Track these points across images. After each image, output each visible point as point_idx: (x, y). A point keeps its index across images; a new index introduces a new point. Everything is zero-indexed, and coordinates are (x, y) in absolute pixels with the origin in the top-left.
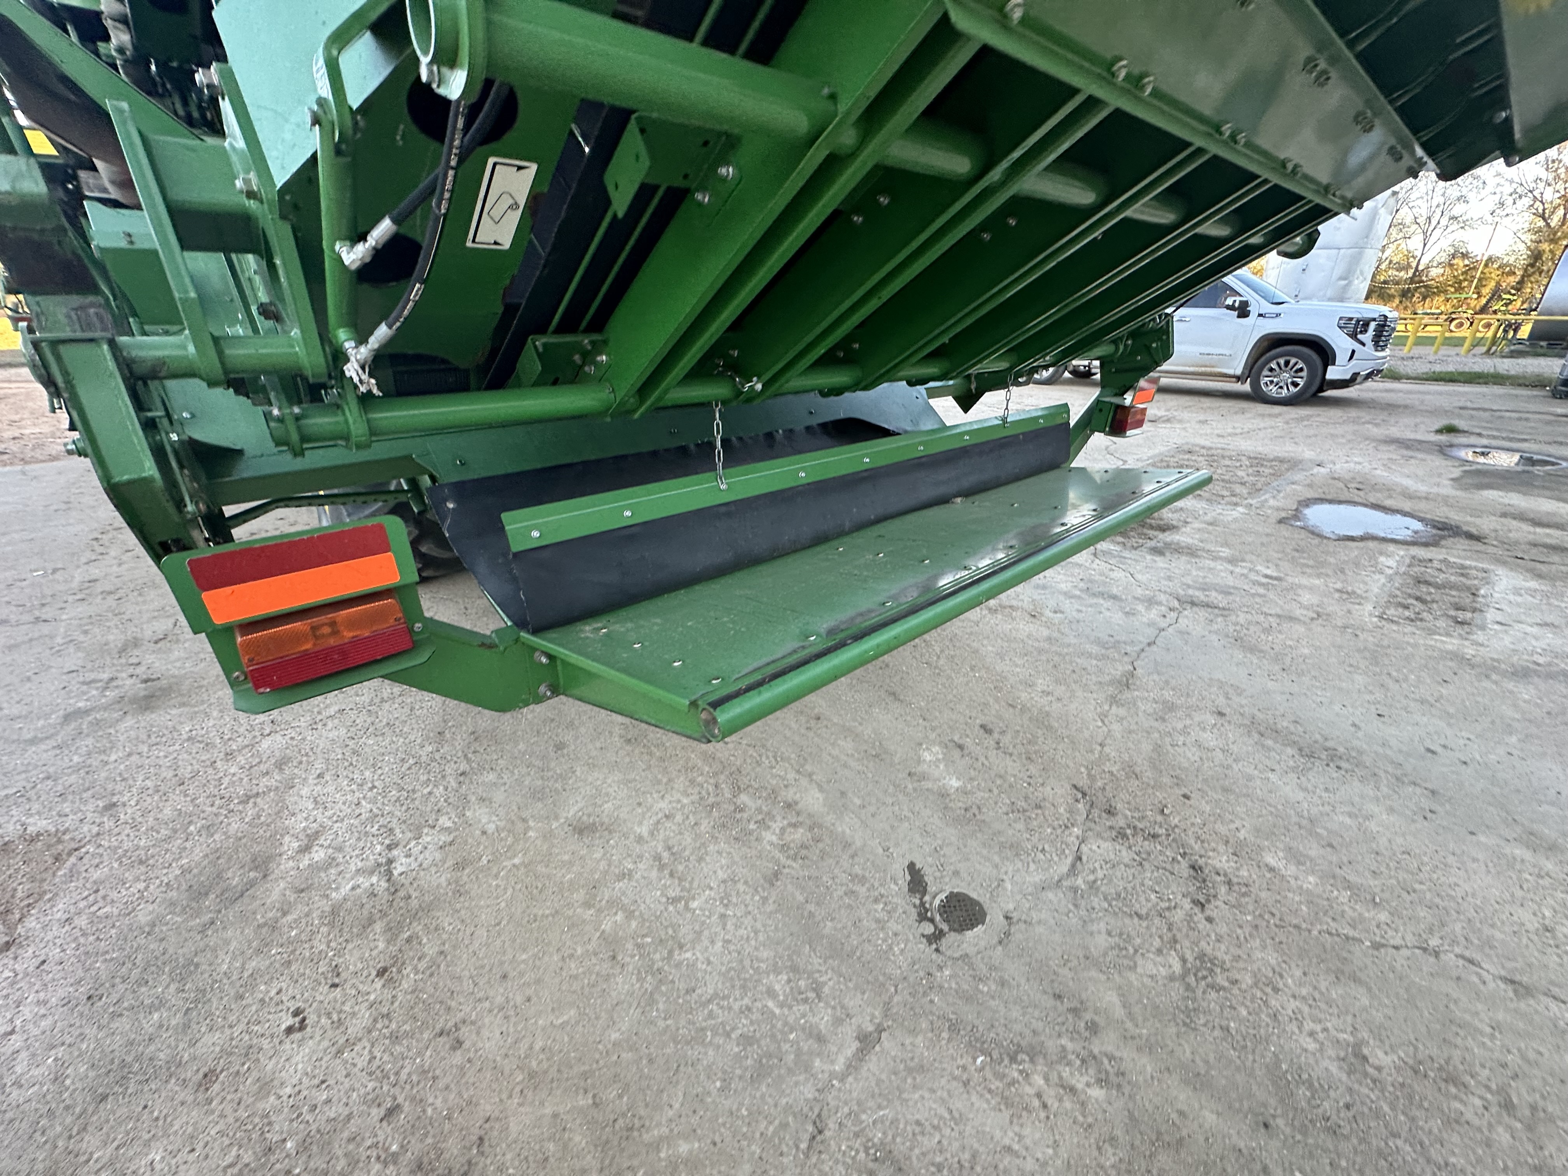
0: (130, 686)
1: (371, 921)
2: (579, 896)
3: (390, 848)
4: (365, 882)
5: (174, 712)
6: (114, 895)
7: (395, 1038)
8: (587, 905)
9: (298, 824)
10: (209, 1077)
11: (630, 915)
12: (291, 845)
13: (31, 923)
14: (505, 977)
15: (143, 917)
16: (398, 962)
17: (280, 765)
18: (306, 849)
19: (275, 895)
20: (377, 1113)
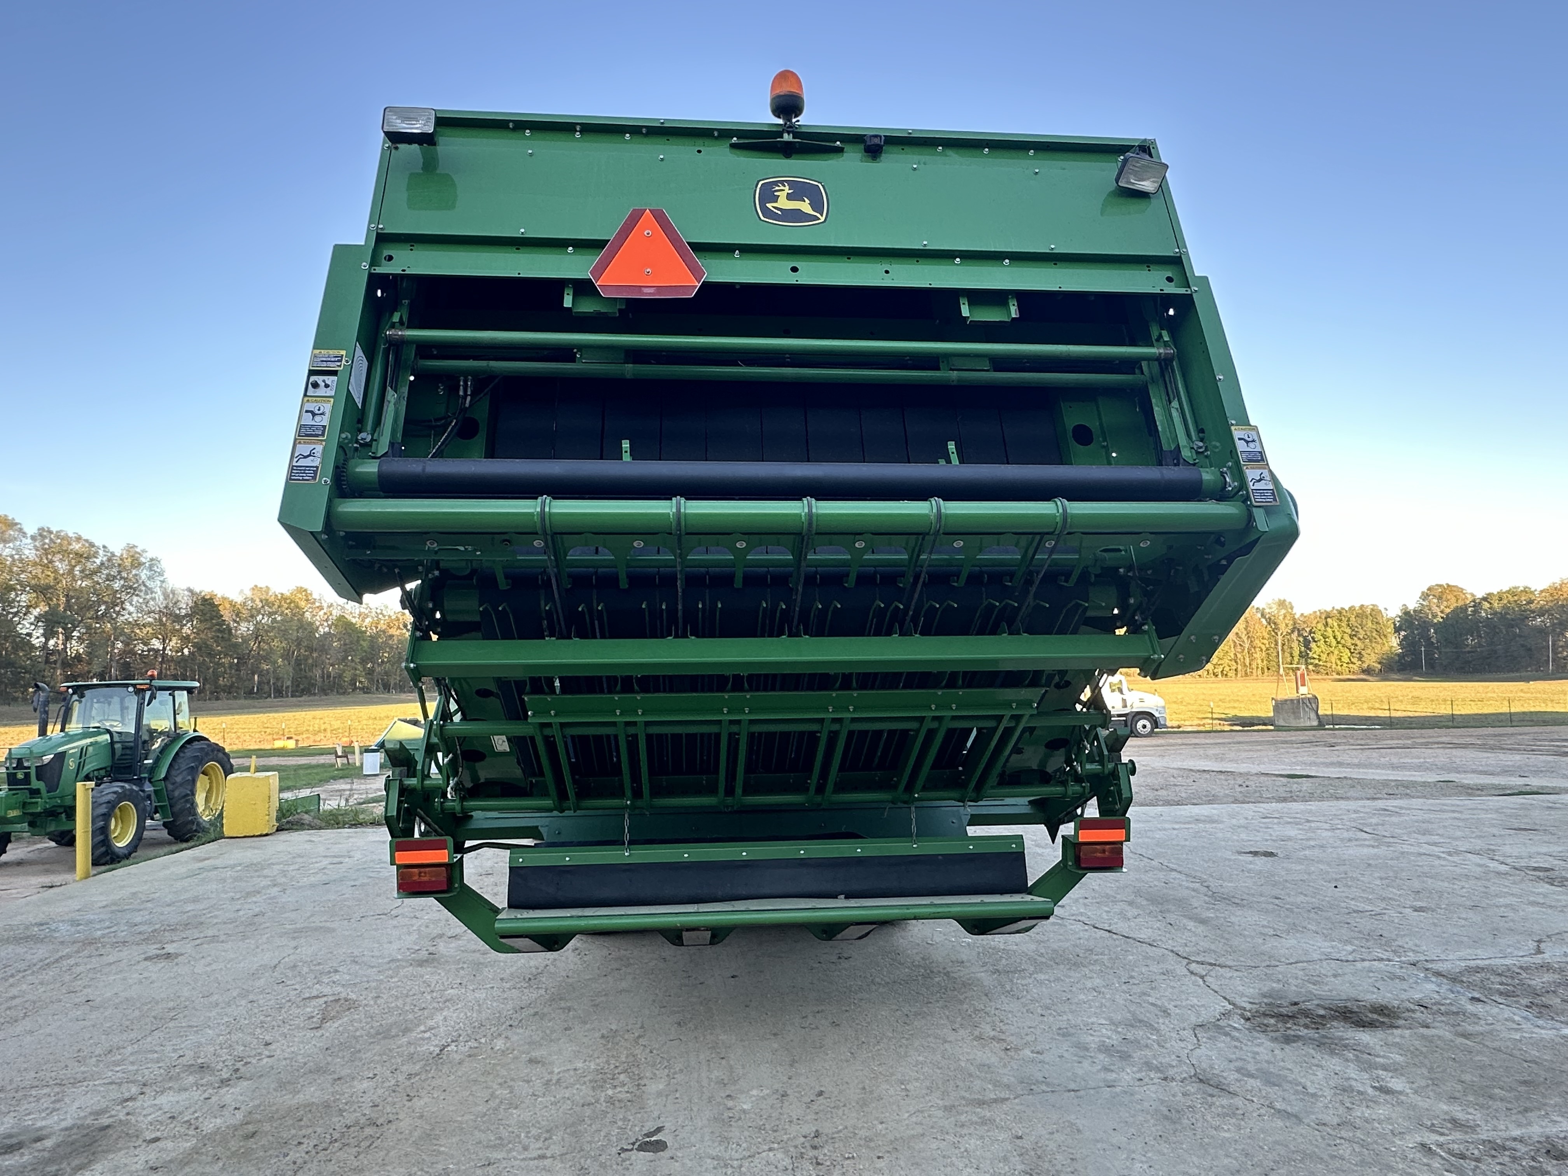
0: (424, 954)
1: (422, 1060)
2: (500, 1081)
3: (453, 1041)
4: (432, 1049)
5: (429, 969)
6: (355, 1024)
7: (394, 1091)
8: (500, 1084)
9: (431, 1023)
10: (339, 1079)
11: (511, 1092)
12: (422, 1028)
13: (328, 1024)
14: (444, 1091)
15: (358, 1034)
16: (416, 1075)
17: (447, 1000)
18: (425, 1032)
19: (400, 1042)
20: (371, 1104)
